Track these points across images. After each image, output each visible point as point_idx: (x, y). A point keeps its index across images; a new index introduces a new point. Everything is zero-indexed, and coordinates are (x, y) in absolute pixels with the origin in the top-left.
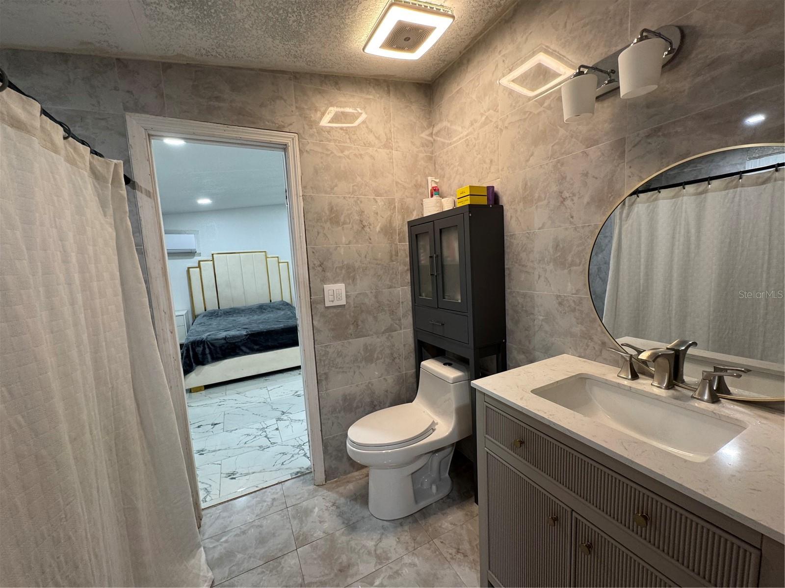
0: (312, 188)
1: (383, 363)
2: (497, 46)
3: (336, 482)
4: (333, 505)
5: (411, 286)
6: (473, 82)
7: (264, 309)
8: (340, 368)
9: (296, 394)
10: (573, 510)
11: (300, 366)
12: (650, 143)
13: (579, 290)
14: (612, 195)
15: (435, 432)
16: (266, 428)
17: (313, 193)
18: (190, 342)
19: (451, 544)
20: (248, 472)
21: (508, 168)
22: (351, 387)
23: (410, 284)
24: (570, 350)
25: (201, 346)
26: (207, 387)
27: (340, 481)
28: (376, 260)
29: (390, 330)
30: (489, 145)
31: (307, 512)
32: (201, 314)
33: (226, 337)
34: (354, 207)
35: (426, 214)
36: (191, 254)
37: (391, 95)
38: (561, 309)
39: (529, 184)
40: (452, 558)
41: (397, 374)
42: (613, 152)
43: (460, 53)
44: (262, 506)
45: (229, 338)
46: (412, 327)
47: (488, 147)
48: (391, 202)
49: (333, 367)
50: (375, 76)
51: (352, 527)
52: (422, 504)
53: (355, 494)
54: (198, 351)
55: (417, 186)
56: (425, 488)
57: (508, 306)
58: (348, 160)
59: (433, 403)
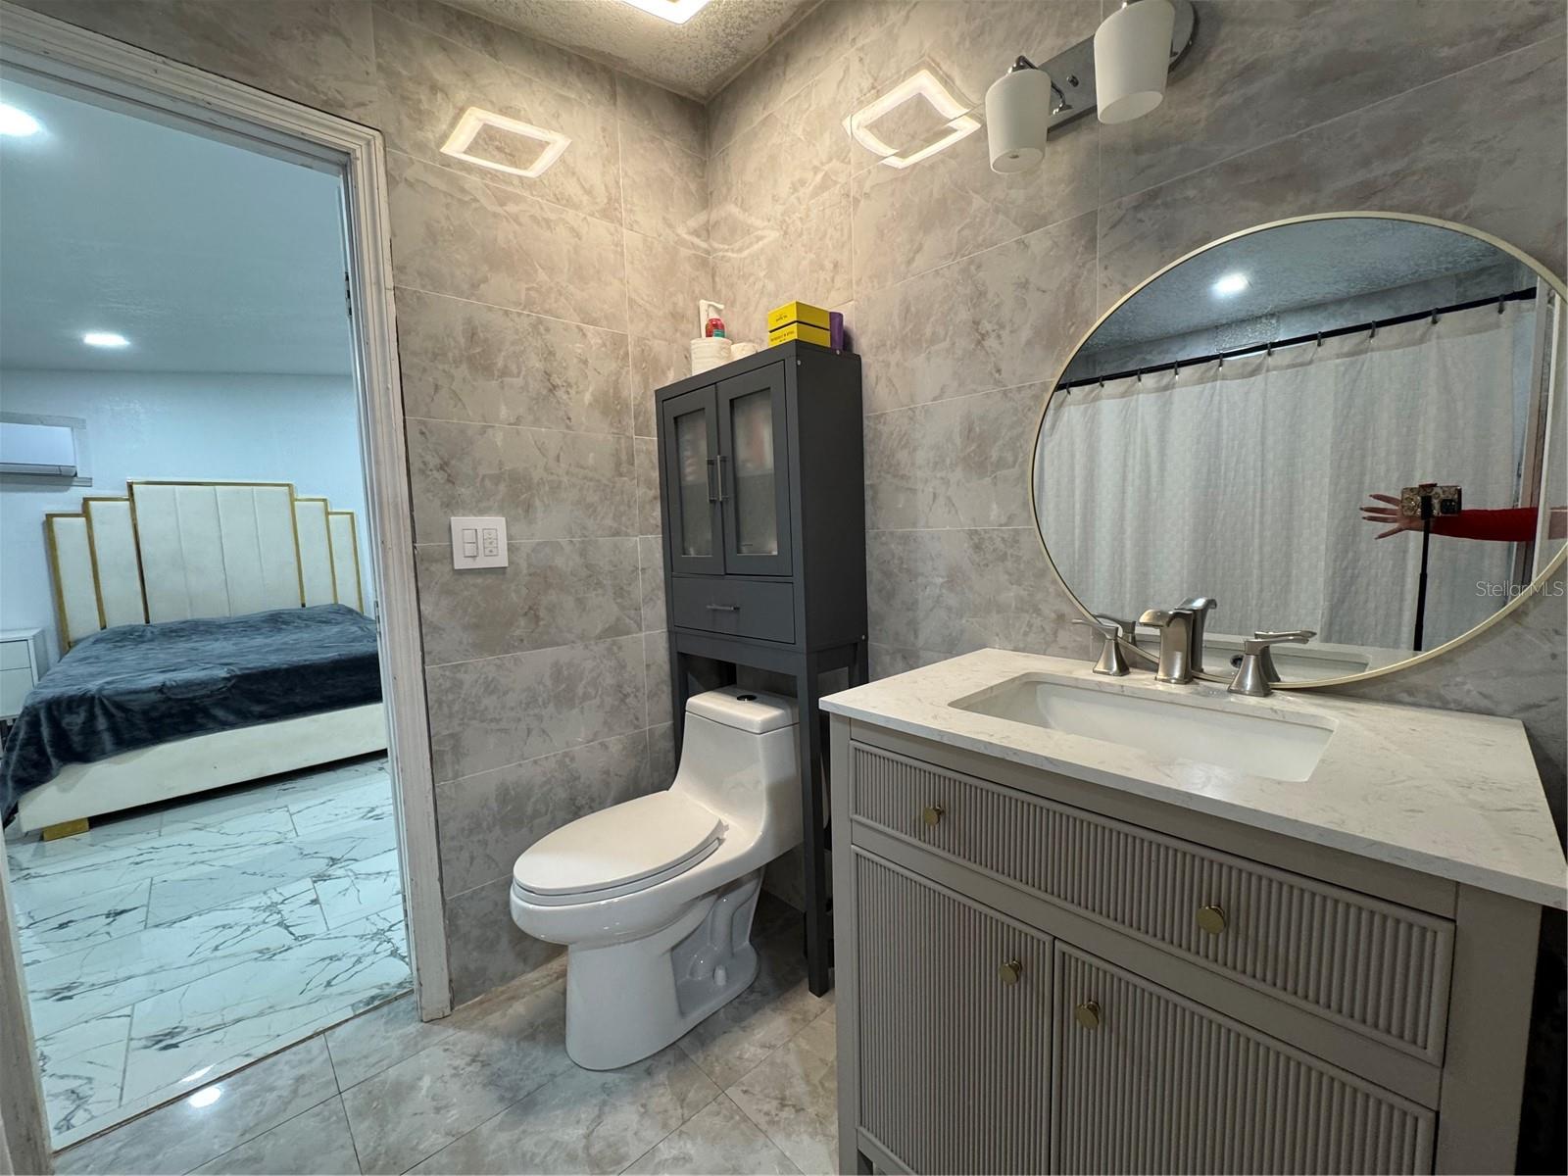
0: (420, 274)
1: (599, 707)
2: (846, 29)
3: (481, 1003)
4: (473, 1061)
5: (663, 534)
6: (797, 102)
7: (284, 623)
8: (491, 720)
9: (370, 815)
10: (1055, 938)
11: (386, 750)
12: (1141, 221)
13: (1015, 515)
14: (1073, 324)
15: (724, 844)
16: (282, 903)
17: (423, 287)
18: (40, 703)
19: (766, 1091)
20: (219, 1021)
21: (870, 277)
22: (520, 765)
23: (660, 530)
24: (997, 639)
25: (83, 708)
26: (96, 821)
27: (490, 1000)
28: (582, 467)
29: (615, 630)
30: (830, 231)
31: (400, 1092)
32: (88, 637)
33: (164, 685)
34: (530, 339)
35: (699, 368)
36: (59, 478)
37: (619, 102)
38: (977, 560)
39: (913, 309)
40: (771, 1123)
41: (630, 731)
42: (1074, 239)
43: (770, 38)
44: (263, 1104)
45: (172, 687)
46: (665, 625)
47: (828, 236)
48: (618, 342)
49: (475, 719)
50: (580, 48)
51: (522, 1103)
52: (696, 1016)
53: (531, 1025)
54: (68, 724)
55: (676, 316)
56: (700, 978)
57: (871, 565)
58: (515, 225)
59: (715, 787)
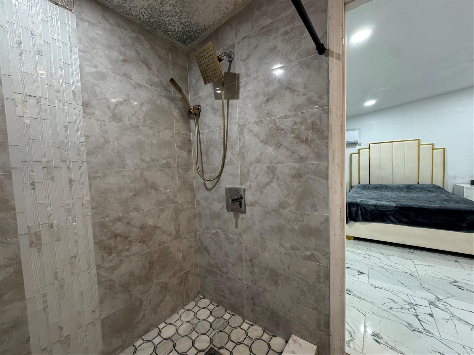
25: (356, 207)
26: (356, 239)
32: (356, 186)
36: (354, 144)
45: (378, 206)
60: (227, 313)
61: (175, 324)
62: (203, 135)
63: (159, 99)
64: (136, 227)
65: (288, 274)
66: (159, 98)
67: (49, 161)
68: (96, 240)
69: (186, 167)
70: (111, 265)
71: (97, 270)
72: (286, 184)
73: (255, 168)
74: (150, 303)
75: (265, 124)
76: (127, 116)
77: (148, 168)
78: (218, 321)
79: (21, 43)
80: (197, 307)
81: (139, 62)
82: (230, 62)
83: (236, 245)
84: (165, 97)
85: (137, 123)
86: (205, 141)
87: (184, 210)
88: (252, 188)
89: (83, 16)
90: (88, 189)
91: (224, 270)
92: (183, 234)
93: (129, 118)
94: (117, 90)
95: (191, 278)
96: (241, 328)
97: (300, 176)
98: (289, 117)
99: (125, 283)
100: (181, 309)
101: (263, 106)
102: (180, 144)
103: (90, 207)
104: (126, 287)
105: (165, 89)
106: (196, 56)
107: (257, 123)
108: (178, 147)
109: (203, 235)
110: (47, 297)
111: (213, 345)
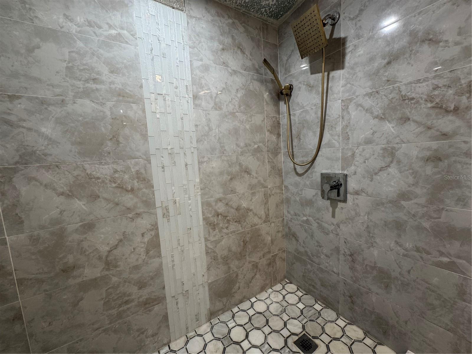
60: (317, 304)
61: (265, 301)
62: (294, 116)
63: (252, 84)
64: (233, 208)
65: (408, 280)
66: (251, 82)
67: (172, 148)
68: (204, 217)
69: (275, 152)
70: (214, 239)
71: (205, 242)
72: (413, 169)
73: (364, 150)
74: (244, 278)
75: (382, 95)
76: (225, 104)
77: (242, 153)
78: (308, 309)
79: (152, 50)
80: (284, 290)
81: (235, 49)
82: (333, 25)
83: (331, 235)
84: (257, 80)
85: (233, 109)
86: (297, 122)
87: (273, 195)
88: (357, 173)
89: (192, 13)
90: (198, 171)
91: (316, 260)
92: (271, 218)
93: (227, 105)
94: (218, 79)
95: (278, 262)
96: (335, 323)
97: (440, 159)
98: (426, 80)
99: (225, 256)
100: (269, 289)
101: (381, 71)
102: (269, 128)
103: (200, 188)
104: (226, 260)
105: (258, 71)
106: (294, 27)
107: (370, 95)
108: (268, 131)
109: (291, 221)
110: (174, 258)
111: (306, 332)
